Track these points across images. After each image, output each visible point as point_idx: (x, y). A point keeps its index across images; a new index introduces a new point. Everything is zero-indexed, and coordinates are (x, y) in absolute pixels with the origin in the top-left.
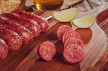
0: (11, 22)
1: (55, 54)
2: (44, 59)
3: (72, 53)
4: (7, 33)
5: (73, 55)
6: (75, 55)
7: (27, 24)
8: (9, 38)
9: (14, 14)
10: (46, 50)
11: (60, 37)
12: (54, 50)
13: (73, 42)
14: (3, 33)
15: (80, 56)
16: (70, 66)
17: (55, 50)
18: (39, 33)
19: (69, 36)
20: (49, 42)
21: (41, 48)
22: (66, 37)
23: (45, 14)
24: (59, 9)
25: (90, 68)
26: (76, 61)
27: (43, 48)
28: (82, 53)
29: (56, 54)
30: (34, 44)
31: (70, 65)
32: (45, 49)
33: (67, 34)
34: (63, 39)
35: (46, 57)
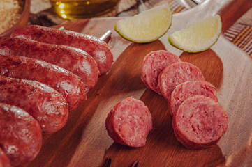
0: (25, 59)
1: (150, 126)
2: (129, 144)
3: (196, 120)
4: (28, 90)
5: (200, 125)
6: (204, 124)
7: (64, 60)
8: (35, 103)
9: (22, 37)
10: (129, 120)
11: (151, 80)
12: (148, 118)
13: (192, 91)
14: (16, 91)
15: (217, 123)
16: (196, 152)
17: (150, 117)
18: (97, 77)
19: (175, 76)
20: (135, 99)
21: (116, 117)
22: (168, 79)
23: (91, 28)
24: (114, 12)
25: (245, 150)
26: (210, 138)
27: (121, 117)
28: (222, 114)
29: (153, 126)
30: (88, 109)
31: (195, 150)
32: (128, 118)
33: (172, 72)
34: (164, 85)
35: (133, 138)
